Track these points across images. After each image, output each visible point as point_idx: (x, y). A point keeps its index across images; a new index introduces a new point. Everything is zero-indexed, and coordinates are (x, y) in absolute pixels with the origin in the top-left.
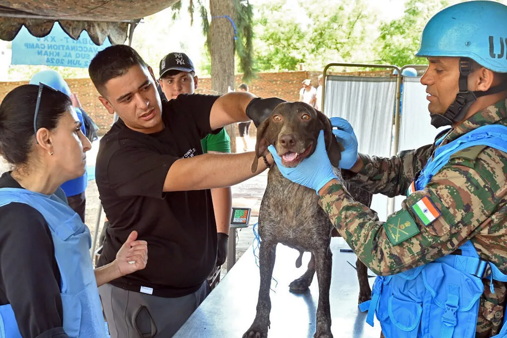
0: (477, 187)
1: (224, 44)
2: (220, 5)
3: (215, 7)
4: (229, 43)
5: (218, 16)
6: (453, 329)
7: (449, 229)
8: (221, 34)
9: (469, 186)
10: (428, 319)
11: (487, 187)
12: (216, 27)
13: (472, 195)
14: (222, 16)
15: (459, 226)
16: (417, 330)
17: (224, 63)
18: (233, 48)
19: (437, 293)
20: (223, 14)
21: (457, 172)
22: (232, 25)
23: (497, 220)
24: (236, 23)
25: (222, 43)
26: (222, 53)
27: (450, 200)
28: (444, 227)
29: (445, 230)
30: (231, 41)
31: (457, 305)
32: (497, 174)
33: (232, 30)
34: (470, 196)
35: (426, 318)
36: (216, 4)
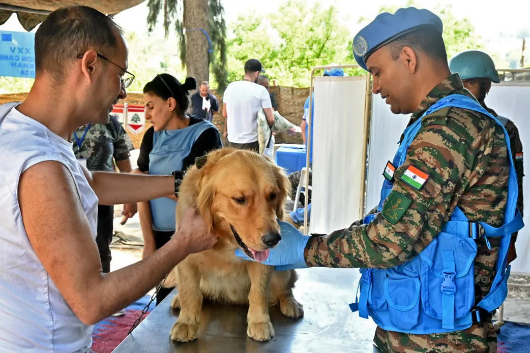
0: (454, 142)
1: (199, 56)
2: (195, 19)
3: (190, 21)
4: (204, 55)
5: (193, 29)
6: (454, 297)
7: (441, 189)
8: (196, 47)
9: (446, 143)
10: (427, 292)
11: (463, 140)
12: (191, 40)
13: (451, 150)
14: (197, 29)
15: (449, 185)
16: (417, 306)
17: (199, 74)
18: (208, 61)
19: (434, 261)
20: (198, 27)
21: (431, 132)
22: (207, 38)
23: (482, 170)
24: (210, 35)
25: (197, 56)
26: (197, 65)
27: (434, 161)
28: (436, 188)
29: (437, 191)
30: (205, 54)
31: (454, 271)
32: (468, 126)
33: (207, 43)
34: (450, 152)
35: (426, 291)
36: (192, 18)
